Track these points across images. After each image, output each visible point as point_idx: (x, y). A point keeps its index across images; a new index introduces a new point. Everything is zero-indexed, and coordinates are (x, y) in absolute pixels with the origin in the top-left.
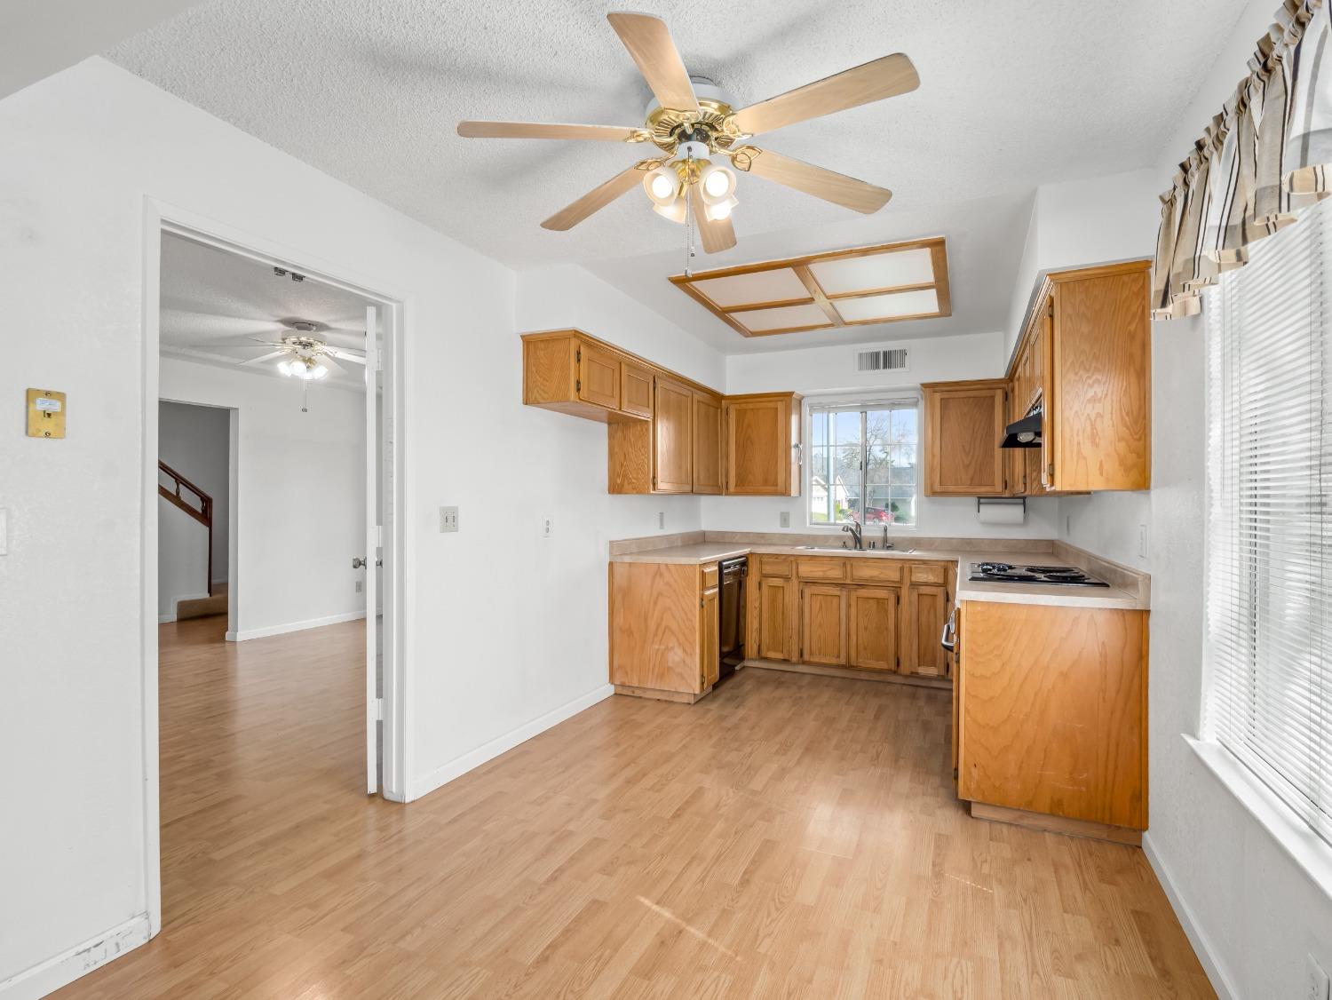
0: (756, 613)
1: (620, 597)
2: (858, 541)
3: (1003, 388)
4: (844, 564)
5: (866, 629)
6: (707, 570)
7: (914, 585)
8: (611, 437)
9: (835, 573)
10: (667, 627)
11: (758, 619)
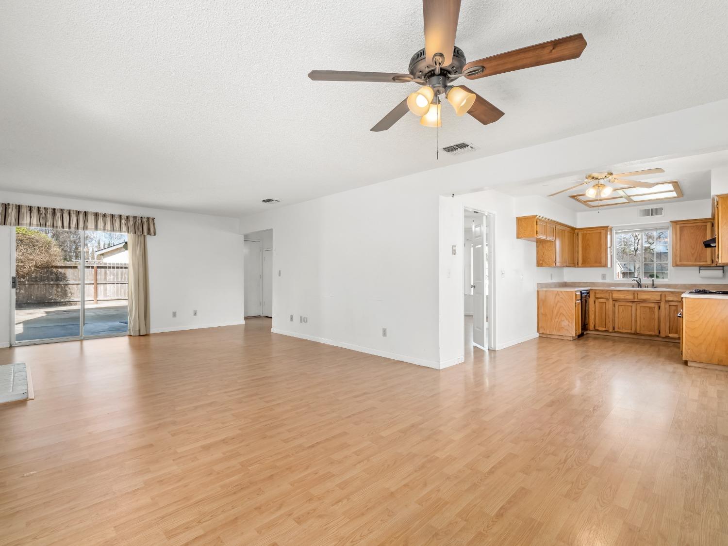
0: (593, 312)
1: (541, 303)
2: (639, 285)
3: (711, 222)
4: (634, 294)
5: (644, 319)
6: (577, 293)
7: (667, 302)
8: (538, 247)
9: (630, 297)
10: (562, 313)
11: (594, 315)
